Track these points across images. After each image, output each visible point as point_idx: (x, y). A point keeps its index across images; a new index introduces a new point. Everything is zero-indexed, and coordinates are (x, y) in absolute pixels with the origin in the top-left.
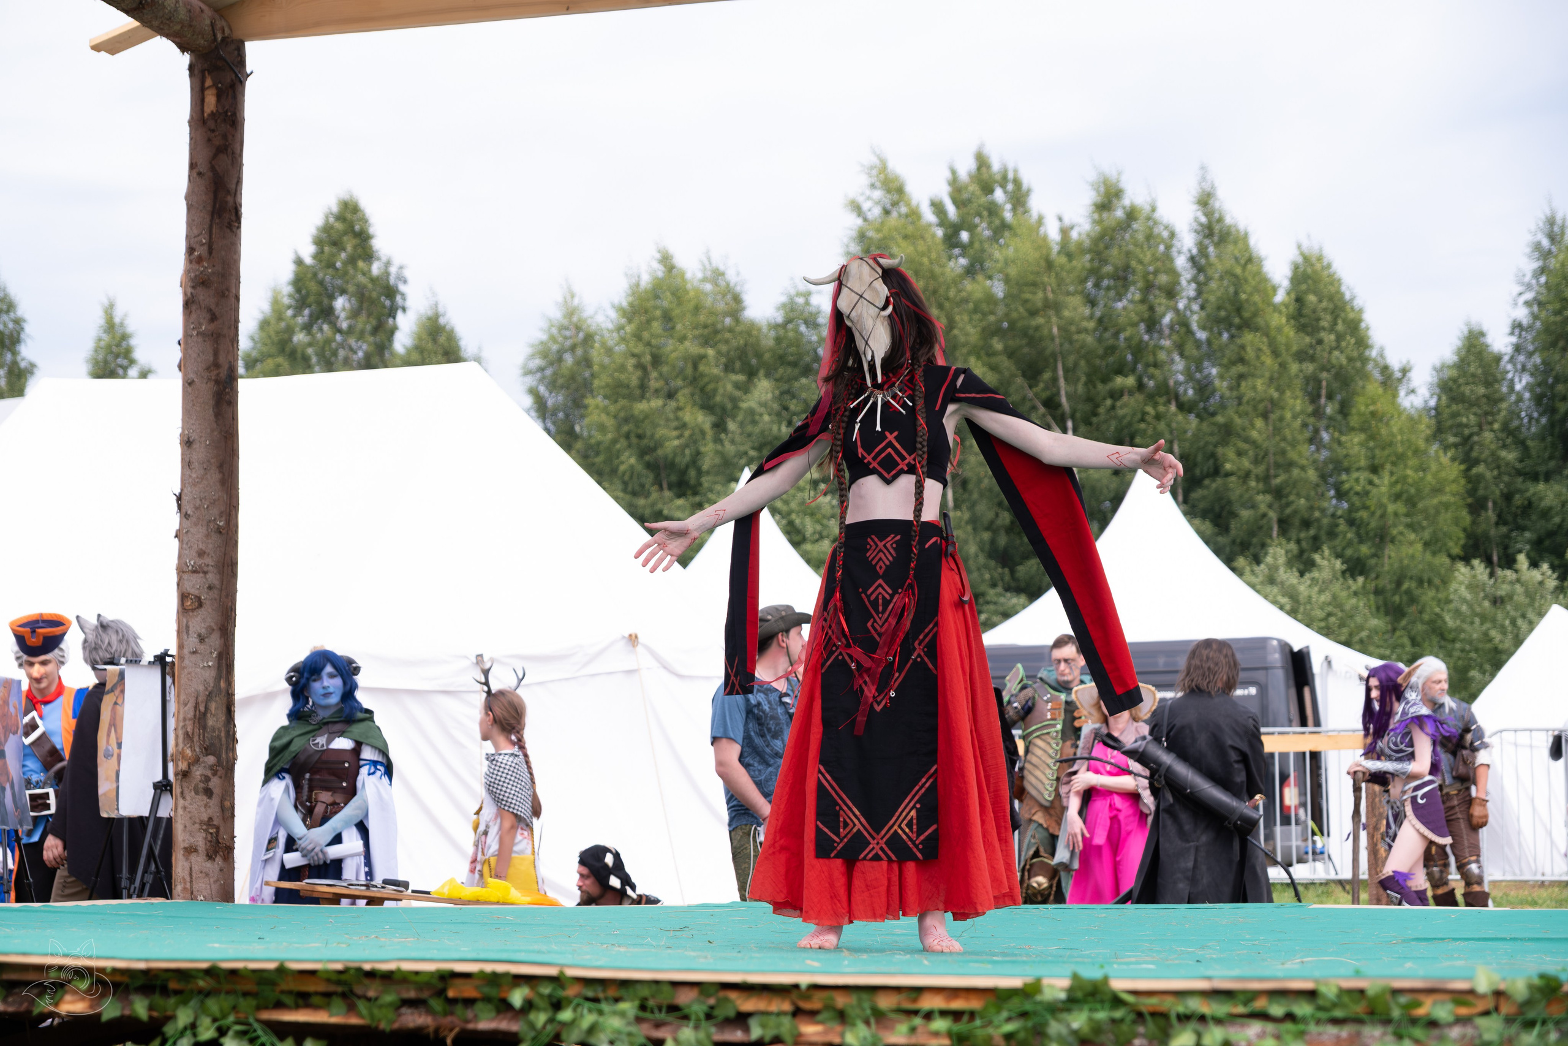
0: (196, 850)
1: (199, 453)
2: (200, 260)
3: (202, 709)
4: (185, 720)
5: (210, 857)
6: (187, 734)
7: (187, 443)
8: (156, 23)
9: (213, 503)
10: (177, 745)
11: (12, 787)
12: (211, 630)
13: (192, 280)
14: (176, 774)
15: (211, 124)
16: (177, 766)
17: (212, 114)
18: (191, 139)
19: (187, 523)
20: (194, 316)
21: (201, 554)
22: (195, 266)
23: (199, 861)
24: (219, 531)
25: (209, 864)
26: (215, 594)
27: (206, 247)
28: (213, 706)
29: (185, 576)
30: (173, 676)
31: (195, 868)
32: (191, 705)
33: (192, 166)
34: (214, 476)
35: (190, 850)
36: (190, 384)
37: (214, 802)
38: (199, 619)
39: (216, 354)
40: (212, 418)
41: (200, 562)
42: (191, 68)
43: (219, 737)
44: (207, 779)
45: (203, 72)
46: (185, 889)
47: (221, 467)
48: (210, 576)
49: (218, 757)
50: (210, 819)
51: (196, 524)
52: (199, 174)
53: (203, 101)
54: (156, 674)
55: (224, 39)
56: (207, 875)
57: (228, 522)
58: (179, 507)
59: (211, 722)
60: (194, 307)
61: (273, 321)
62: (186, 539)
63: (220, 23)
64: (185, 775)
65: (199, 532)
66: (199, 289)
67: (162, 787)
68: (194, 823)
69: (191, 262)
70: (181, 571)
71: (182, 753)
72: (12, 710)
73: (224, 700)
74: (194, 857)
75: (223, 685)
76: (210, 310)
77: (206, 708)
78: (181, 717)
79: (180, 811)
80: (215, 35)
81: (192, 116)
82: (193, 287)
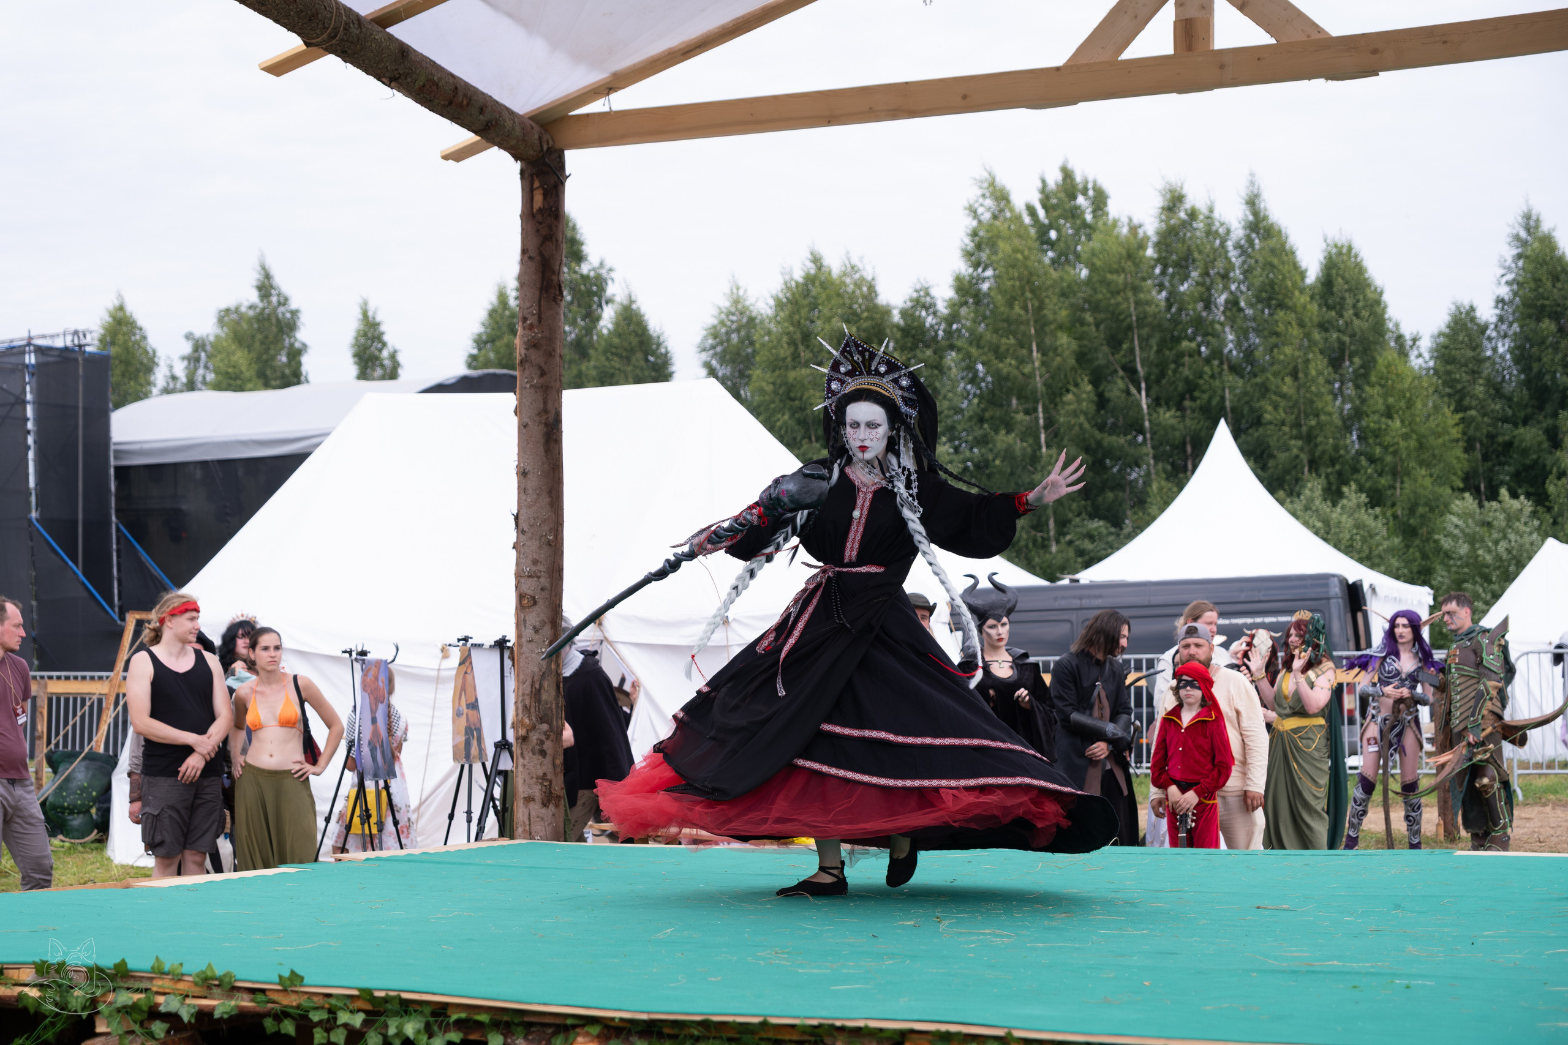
0: (533, 800)
1: (533, 482)
2: (531, 327)
3: (537, 686)
4: (523, 695)
5: (545, 805)
6: (525, 706)
7: (522, 473)
8: (497, 140)
9: (544, 521)
10: (517, 715)
11: (382, 746)
12: (543, 623)
13: (525, 343)
14: (517, 739)
15: (539, 217)
16: (516, 732)
17: (540, 210)
18: (523, 229)
19: (523, 538)
20: (527, 372)
21: (535, 562)
22: (527, 332)
23: (536, 808)
24: (549, 544)
25: (544, 811)
26: (546, 594)
27: (536, 317)
28: (546, 684)
29: (523, 580)
30: (512, 658)
31: (533, 814)
32: (528, 683)
33: (524, 251)
34: (545, 500)
35: (529, 800)
36: (525, 427)
37: (548, 761)
38: (534, 614)
39: (545, 402)
40: (543, 453)
41: (534, 568)
42: (522, 173)
43: (551, 708)
44: (542, 743)
45: (532, 176)
46: (524, 830)
47: (550, 492)
48: (542, 580)
49: (550, 724)
50: (545, 774)
51: (531, 539)
52: (530, 258)
53: (532, 199)
54: (496, 655)
55: (548, 149)
56: (543, 819)
57: (556, 537)
58: (517, 525)
59: (544, 697)
60: (527, 365)
61: (500, 311)
62: (522, 550)
63: (546, 137)
64: (523, 739)
65: (533, 545)
66: (531, 351)
67: (503, 745)
68: (532, 778)
69: (524, 328)
70: (519, 576)
71: (522, 722)
72: (381, 684)
73: (554, 679)
74: (532, 805)
75: (553, 666)
76: (540, 367)
77: (541, 685)
78: (520, 693)
79: (520, 768)
80: (542, 147)
81: (523, 211)
82: (527, 349)
